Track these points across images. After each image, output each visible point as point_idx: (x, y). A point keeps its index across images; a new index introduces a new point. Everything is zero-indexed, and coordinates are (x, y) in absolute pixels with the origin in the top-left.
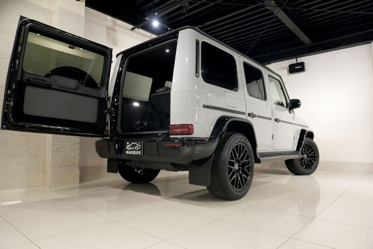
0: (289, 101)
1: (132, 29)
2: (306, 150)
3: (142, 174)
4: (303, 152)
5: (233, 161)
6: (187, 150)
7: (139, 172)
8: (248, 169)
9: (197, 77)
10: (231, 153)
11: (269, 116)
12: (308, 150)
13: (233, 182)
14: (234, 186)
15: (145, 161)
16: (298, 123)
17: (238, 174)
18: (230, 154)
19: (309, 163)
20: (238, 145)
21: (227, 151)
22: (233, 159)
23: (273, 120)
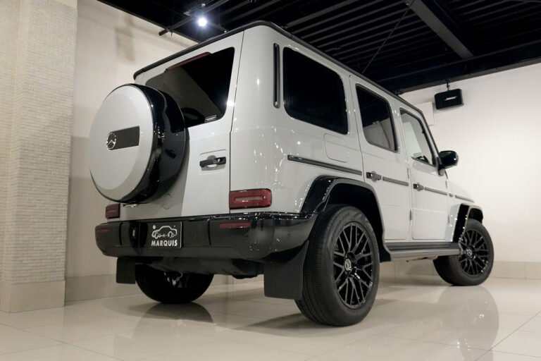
0: (437, 155)
1: (161, 34)
2: (471, 241)
3: (180, 286)
4: (466, 245)
5: (343, 255)
6: (260, 235)
7: (174, 283)
8: (368, 269)
9: (277, 107)
10: (338, 241)
11: (403, 179)
12: (473, 242)
13: (342, 293)
14: (344, 300)
15: (186, 258)
16: (454, 194)
17: (351, 280)
18: (335, 244)
19: (477, 263)
20: (349, 228)
21: (331, 236)
22: (342, 252)
23: (411, 186)
